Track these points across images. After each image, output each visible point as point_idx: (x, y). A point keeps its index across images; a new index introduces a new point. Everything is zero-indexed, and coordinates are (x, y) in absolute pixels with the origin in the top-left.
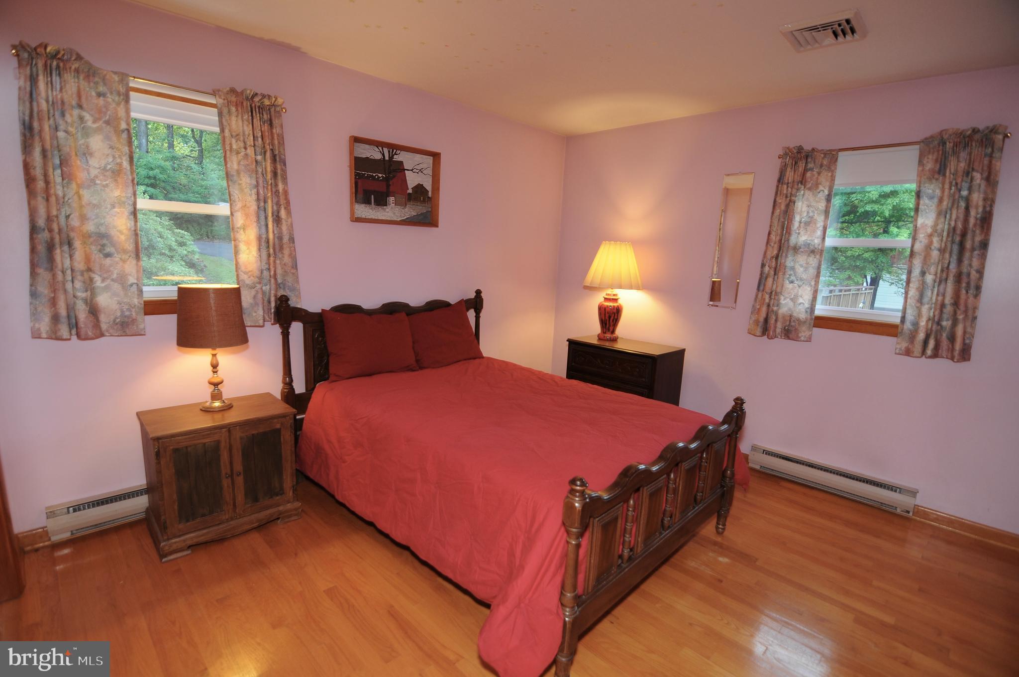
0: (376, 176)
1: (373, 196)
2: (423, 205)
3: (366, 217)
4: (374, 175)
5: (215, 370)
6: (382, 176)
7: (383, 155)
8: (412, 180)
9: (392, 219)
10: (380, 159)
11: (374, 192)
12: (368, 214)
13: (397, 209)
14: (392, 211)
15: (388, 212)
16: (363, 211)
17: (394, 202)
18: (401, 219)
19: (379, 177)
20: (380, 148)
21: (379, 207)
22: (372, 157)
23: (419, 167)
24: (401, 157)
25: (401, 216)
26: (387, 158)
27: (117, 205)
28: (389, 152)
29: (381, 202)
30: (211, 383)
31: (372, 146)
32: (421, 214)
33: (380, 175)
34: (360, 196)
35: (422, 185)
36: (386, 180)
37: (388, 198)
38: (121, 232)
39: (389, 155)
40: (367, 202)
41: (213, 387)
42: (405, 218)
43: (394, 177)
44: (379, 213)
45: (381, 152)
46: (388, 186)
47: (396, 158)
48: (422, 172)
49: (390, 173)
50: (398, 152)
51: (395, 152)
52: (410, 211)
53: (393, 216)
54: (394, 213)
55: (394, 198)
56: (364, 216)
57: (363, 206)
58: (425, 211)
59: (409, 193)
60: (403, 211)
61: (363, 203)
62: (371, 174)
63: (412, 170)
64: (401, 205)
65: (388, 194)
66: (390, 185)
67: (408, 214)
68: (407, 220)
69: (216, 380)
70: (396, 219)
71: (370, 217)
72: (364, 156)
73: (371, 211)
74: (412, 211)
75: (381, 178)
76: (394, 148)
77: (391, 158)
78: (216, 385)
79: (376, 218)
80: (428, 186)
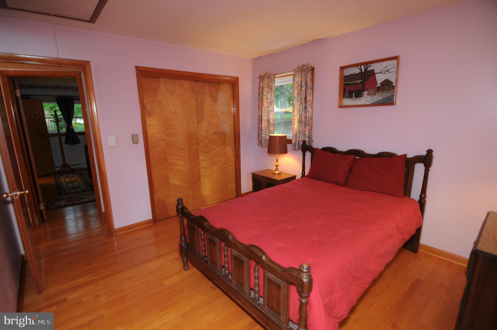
0: (356, 82)
1: (354, 93)
2: (388, 92)
3: (350, 105)
4: (355, 82)
5: (277, 161)
6: (360, 81)
7: (361, 70)
8: (380, 79)
9: (365, 104)
10: (359, 73)
11: (353, 91)
12: (351, 103)
13: (369, 98)
14: (366, 99)
15: (362, 100)
16: (347, 102)
17: (367, 94)
18: (371, 103)
19: (358, 82)
20: (359, 67)
21: (357, 98)
22: (354, 73)
23: (386, 69)
24: (373, 67)
25: (371, 101)
26: (363, 70)
27: (271, 111)
28: (365, 67)
29: (359, 95)
30: (275, 165)
31: (354, 67)
32: (387, 98)
33: (359, 81)
34: (346, 95)
35: (388, 79)
36: (363, 83)
37: (363, 93)
38: (271, 119)
39: (365, 68)
40: (350, 97)
41: (276, 167)
42: (374, 102)
43: (368, 80)
44: (357, 102)
45: (359, 69)
46: (364, 86)
47: (369, 69)
48: (388, 72)
49: (365, 78)
50: (371, 65)
51: (369, 66)
52: (378, 97)
53: (365, 102)
54: (366, 100)
55: (367, 92)
56: (348, 105)
57: (348, 99)
58: (390, 96)
59: (378, 87)
60: (373, 98)
61: (348, 98)
62: (353, 82)
63: (380, 73)
64: (372, 95)
65: (363, 90)
66: (365, 85)
67: (376, 99)
68: (376, 103)
69: (277, 165)
70: (367, 104)
71: (351, 105)
72: (350, 74)
73: (352, 101)
74: (379, 97)
75: (359, 83)
76: (367, 64)
77: (366, 70)
78: (277, 166)
79: (355, 104)
80: (393, 79)
